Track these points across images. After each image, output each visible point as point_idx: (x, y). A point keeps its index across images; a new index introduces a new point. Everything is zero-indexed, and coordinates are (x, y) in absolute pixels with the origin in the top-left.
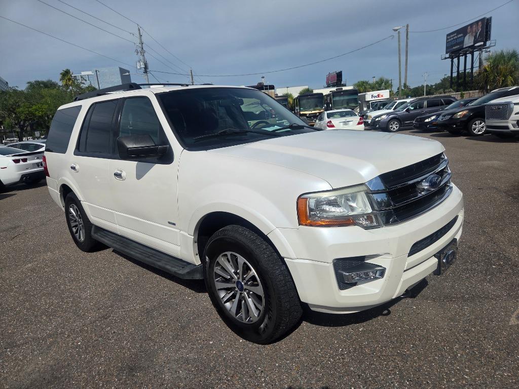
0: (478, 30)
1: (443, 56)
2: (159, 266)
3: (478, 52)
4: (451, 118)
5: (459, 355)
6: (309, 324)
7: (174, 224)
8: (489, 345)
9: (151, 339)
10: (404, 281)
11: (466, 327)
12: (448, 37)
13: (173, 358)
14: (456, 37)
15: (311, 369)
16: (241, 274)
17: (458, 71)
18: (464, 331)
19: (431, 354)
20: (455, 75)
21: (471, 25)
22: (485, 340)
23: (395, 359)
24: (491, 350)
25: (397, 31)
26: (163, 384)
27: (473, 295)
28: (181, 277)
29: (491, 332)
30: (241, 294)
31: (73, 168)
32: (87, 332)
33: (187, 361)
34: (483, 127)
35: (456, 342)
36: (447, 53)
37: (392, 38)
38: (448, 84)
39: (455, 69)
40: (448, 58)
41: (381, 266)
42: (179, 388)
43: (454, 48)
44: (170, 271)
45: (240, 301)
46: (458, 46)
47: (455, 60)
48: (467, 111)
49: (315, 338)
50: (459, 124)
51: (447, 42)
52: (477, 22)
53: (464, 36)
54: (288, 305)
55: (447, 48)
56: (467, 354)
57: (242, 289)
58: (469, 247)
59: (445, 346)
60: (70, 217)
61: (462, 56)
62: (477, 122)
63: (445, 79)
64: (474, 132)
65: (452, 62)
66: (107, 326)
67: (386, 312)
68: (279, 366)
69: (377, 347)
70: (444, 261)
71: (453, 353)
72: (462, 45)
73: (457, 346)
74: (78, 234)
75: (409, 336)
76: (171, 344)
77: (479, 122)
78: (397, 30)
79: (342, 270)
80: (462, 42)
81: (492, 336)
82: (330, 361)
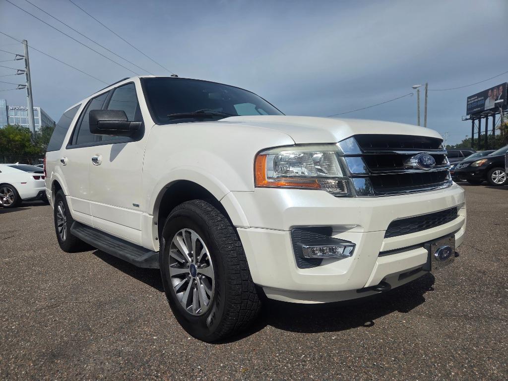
0: (499, 94)
1: (463, 117)
2: (121, 255)
3: (499, 115)
4: (469, 167)
5: (453, 373)
6: (273, 328)
7: (138, 206)
8: (495, 366)
9: (90, 330)
10: (380, 265)
11: (465, 345)
12: (469, 100)
13: (105, 350)
14: (477, 100)
15: (261, 373)
16: (194, 255)
17: (479, 132)
18: (463, 349)
19: (417, 369)
20: (476, 136)
21: (492, 89)
22: (489, 360)
23: (369, 371)
24: (495, 372)
25: (416, 90)
26: (80, 374)
27: (478, 315)
28: (138, 265)
29: (497, 353)
30: (194, 280)
31: (62, 161)
32: (28, 318)
33: (119, 354)
34: (503, 177)
35: (451, 360)
36: (467, 114)
37: (411, 96)
38: (469, 146)
39: (476, 130)
40: (469, 119)
41: (350, 242)
42: (97, 379)
43: (475, 110)
44: (129, 259)
45: (192, 289)
46: (479, 109)
47: (477, 122)
48: (486, 160)
49: (277, 341)
50: (478, 172)
51: (467, 105)
52: (498, 87)
53: (485, 99)
54: (239, 289)
55: (468, 110)
56: (464, 374)
57: (194, 274)
58: (479, 272)
59: (435, 362)
60: (58, 216)
61: (483, 118)
62: (497, 171)
63: (466, 141)
64: (495, 181)
65: (473, 123)
66: (50, 314)
67: (368, 323)
68: (224, 367)
69: (349, 357)
70: (436, 255)
71: (446, 371)
72: (482, 108)
73: (451, 364)
74: (62, 234)
75: (392, 348)
76: (110, 336)
77: (499, 171)
78: (416, 88)
79: (301, 242)
80: (483, 105)
81: (499, 357)
82: (288, 367)
